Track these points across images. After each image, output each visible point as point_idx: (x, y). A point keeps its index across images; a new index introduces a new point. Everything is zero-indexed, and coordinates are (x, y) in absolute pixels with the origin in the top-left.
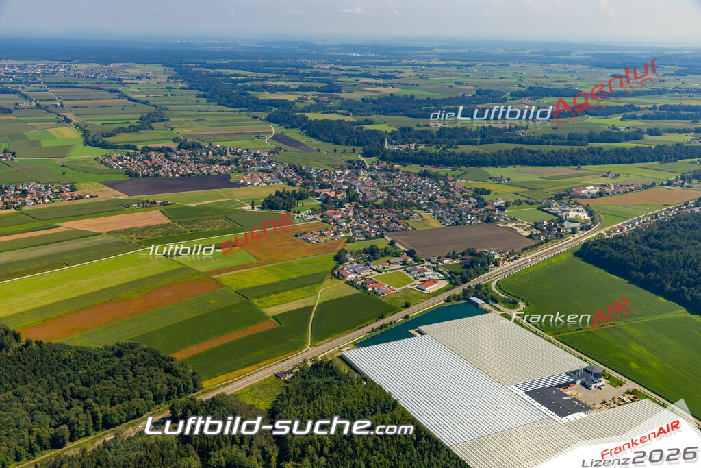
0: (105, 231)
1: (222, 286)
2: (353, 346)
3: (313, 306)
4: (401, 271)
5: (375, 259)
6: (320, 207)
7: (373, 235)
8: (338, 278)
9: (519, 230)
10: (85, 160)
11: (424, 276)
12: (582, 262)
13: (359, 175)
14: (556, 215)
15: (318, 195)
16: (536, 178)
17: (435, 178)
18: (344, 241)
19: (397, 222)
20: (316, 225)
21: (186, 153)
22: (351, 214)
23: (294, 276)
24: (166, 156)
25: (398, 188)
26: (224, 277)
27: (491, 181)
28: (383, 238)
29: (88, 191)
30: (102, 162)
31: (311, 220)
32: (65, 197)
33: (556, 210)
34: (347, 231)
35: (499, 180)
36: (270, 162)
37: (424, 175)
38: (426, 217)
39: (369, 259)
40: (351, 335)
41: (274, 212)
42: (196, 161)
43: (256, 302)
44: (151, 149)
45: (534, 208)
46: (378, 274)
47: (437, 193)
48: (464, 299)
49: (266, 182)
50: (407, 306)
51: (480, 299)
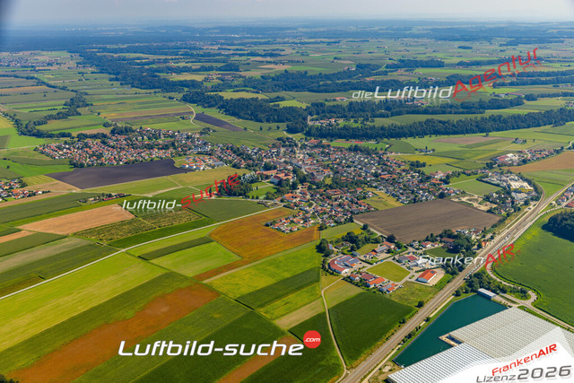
0: (70, 232)
1: (218, 294)
2: (392, 364)
3: (325, 313)
4: (390, 259)
5: (358, 248)
6: (275, 190)
7: (343, 220)
8: (332, 274)
9: (475, 205)
10: (25, 151)
11: (417, 265)
12: (556, 238)
13: (295, 153)
14: (498, 185)
15: (267, 177)
16: (456, 148)
17: (367, 152)
18: (316, 228)
19: (357, 203)
20: (280, 212)
21: (121, 138)
22: (308, 197)
23: (287, 275)
24: (104, 142)
25: (338, 164)
26: (214, 281)
27: (417, 152)
28: (353, 222)
29: (38, 186)
30: (42, 153)
31: (272, 205)
32: (17, 195)
33: (495, 180)
34: (314, 217)
35: (425, 151)
36: (205, 144)
37: (356, 149)
38: (381, 196)
39: (352, 249)
40: (382, 349)
41: (232, 198)
42: (134, 146)
43: (262, 311)
44: (86, 136)
45: (473, 179)
46: (370, 266)
47: (377, 168)
48: (472, 291)
49: (210, 166)
50: (420, 305)
51: (488, 289)
